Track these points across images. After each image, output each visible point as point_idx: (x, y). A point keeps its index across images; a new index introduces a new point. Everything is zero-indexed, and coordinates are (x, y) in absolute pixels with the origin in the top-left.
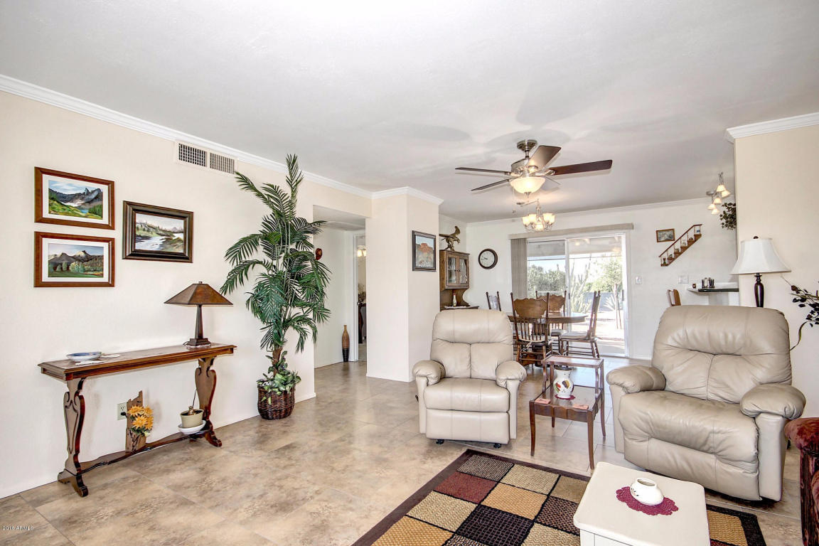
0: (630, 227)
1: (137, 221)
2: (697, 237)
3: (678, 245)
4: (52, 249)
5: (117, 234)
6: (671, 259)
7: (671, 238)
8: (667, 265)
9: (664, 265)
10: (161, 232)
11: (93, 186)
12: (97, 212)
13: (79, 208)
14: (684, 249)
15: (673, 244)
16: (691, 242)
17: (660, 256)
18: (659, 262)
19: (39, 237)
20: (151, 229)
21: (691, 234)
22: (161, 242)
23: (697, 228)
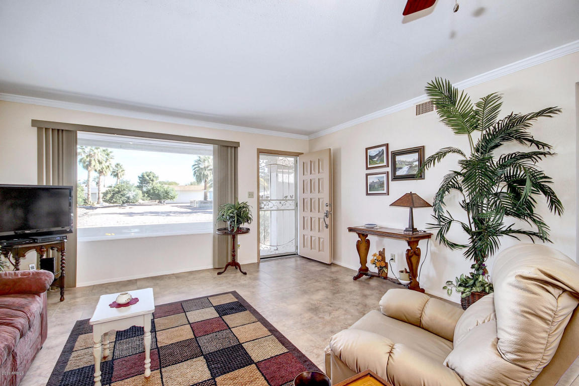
1: (397, 160)
4: (372, 179)
5: (389, 169)
10: (408, 164)
11: (380, 149)
12: (383, 161)
13: (377, 160)
19: (367, 175)
20: (403, 163)
22: (407, 170)
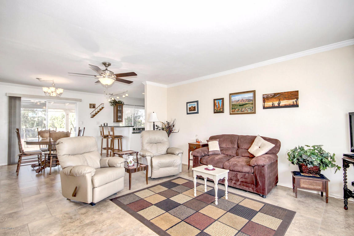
0: (80, 100)
2: (103, 108)
3: (97, 110)
6: (94, 116)
7: (94, 107)
8: (93, 117)
9: (92, 117)
14: (98, 112)
15: (95, 110)
16: (101, 110)
17: (91, 114)
18: (90, 116)
21: (101, 107)
23: (103, 105)
